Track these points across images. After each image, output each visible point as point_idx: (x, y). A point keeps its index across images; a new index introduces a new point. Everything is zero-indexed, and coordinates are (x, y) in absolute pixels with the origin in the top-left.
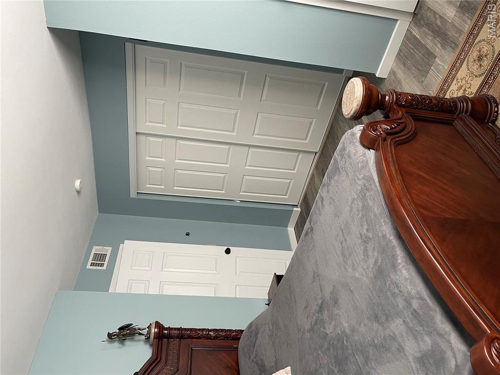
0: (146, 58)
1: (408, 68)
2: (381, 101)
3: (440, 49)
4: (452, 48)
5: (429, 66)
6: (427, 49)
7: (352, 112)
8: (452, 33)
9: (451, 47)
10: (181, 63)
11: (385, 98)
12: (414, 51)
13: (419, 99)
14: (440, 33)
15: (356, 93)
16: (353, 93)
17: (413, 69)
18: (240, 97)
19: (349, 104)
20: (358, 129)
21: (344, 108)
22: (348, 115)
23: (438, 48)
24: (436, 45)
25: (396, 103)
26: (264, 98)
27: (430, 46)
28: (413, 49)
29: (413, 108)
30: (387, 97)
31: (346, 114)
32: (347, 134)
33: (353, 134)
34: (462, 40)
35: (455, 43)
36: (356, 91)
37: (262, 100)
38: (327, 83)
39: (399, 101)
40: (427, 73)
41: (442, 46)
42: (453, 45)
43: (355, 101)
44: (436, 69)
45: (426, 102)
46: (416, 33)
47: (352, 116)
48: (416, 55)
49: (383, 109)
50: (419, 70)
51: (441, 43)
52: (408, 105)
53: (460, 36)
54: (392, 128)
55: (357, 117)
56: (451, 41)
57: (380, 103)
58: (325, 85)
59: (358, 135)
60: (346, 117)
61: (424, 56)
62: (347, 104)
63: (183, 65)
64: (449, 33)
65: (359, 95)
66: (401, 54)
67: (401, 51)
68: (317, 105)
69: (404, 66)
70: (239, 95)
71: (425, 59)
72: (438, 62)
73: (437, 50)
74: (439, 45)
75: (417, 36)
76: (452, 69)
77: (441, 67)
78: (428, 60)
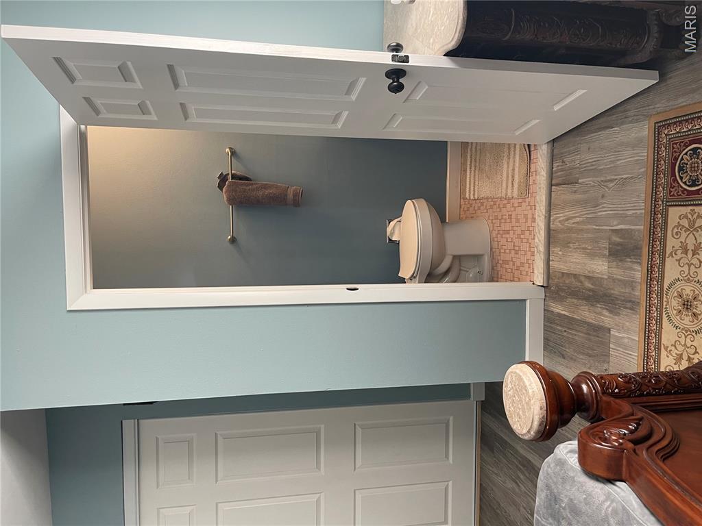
0: (157, 439)
1: (572, 358)
2: (577, 395)
3: (610, 317)
4: (631, 309)
5: (606, 345)
6: (589, 324)
7: (536, 424)
8: (617, 291)
9: (626, 308)
10: (216, 434)
11: (581, 389)
12: (568, 333)
13: (638, 378)
14: (598, 295)
15: (529, 387)
16: (521, 388)
17: (581, 357)
18: (320, 469)
19: (524, 412)
20: (567, 452)
21: (515, 423)
22: (529, 432)
23: (607, 317)
24: (601, 314)
25: (604, 393)
26: (359, 463)
27: (592, 319)
28: (565, 331)
29: (635, 396)
30: (584, 387)
31: (525, 431)
32: (549, 466)
33: (561, 463)
34: (640, 292)
35: (630, 301)
36: (527, 383)
37: (357, 467)
38: (451, 418)
39: (607, 389)
40: (608, 356)
41: (611, 312)
42: (629, 305)
43: (532, 402)
44: (620, 345)
45: (650, 381)
46: (558, 309)
47: (538, 432)
48: (576, 338)
49: (587, 410)
50: (590, 356)
51: (607, 309)
52: (625, 394)
53: (633, 289)
54: (632, 432)
55: (549, 433)
56: (623, 301)
57: (575, 398)
58: (448, 421)
59: (573, 460)
60: (526, 438)
61: (589, 334)
62: (518, 414)
63: (219, 436)
64: (612, 292)
65: (535, 389)
66: (551, 344)
67: (548, 340)
68: (447, 456)
69: (564, 358)
70: (318, 467)
71: (592, 337)
72: (617, 334)
73: (606, 319)
74: (606, 313)
75: (563, 312)
76: (647, 338)
77: (626, 340)
78: (598, 337)
